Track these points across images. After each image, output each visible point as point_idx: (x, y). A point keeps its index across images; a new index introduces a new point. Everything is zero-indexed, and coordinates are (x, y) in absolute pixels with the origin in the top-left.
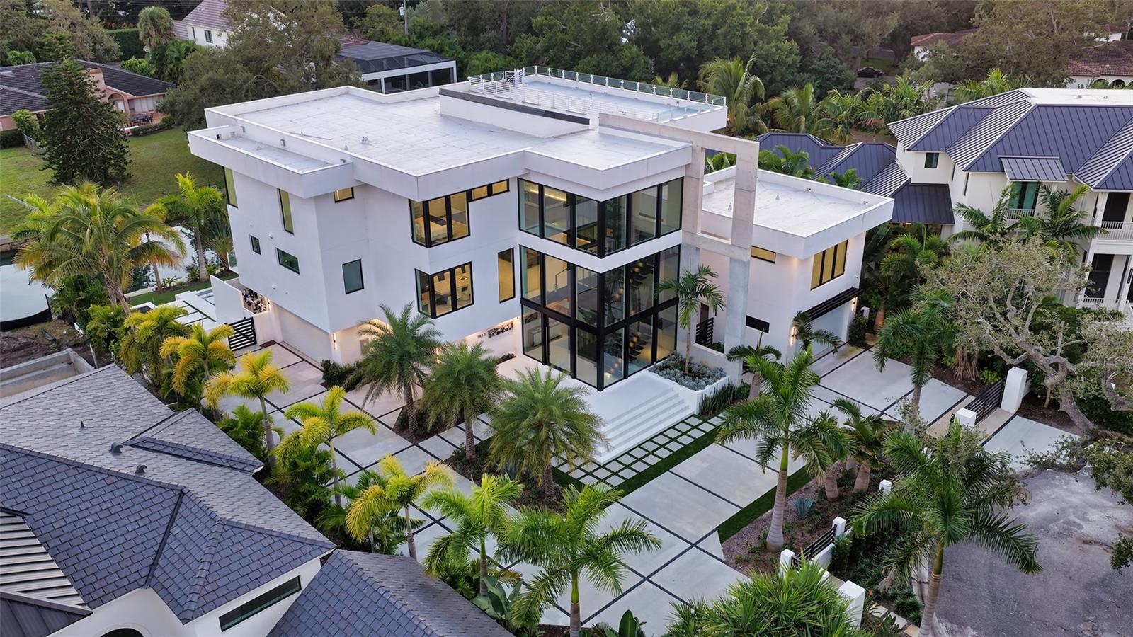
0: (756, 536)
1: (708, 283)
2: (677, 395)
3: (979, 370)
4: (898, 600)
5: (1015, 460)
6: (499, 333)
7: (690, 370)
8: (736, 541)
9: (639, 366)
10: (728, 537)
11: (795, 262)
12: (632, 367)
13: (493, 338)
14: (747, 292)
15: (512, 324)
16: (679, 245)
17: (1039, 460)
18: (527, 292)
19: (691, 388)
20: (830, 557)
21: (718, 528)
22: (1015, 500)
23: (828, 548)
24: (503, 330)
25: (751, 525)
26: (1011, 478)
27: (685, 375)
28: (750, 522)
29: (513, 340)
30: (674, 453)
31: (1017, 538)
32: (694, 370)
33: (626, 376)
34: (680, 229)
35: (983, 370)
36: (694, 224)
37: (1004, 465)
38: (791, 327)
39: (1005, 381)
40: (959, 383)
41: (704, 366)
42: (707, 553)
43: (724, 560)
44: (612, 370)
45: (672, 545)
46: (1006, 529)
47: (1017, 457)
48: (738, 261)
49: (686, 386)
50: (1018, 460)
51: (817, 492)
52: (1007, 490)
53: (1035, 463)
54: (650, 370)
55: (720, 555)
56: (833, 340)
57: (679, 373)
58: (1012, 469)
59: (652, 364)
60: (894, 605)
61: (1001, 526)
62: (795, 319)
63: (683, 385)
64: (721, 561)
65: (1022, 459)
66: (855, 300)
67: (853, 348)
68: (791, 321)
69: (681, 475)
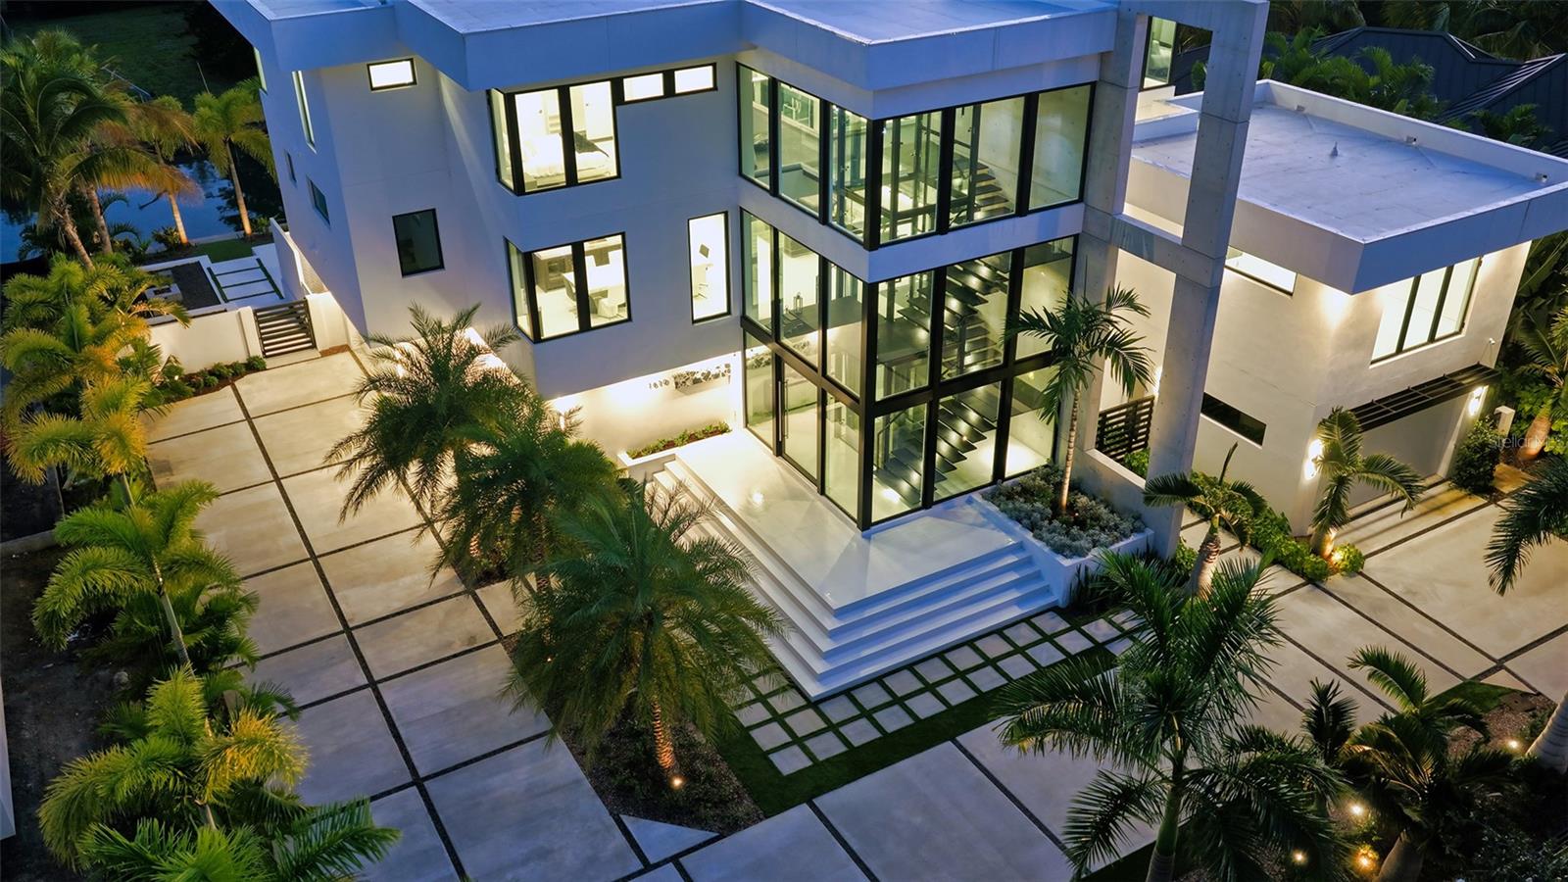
6: (696, 381)
13: (683, 392)
15: (726, 367)
16: (1076, 237)
19: (1058, 550)
24: (707, 376)
27: (1055, 517)
29: (726, 400)
30: (981, 697)
33: (927, 502)
34: (1081, 200)
36: (1111, 193)
38: (1314, 439)
41: (1103, 501)
48: (1194, 285)
54: (984, 497)
56: (1405, 483)
57: (1039, 510)
59: (993, 483)
62: (1325, 422)
63: (1042, 539)
66: (1482, 389)
67: (1462, 492)
69: (977, 756)
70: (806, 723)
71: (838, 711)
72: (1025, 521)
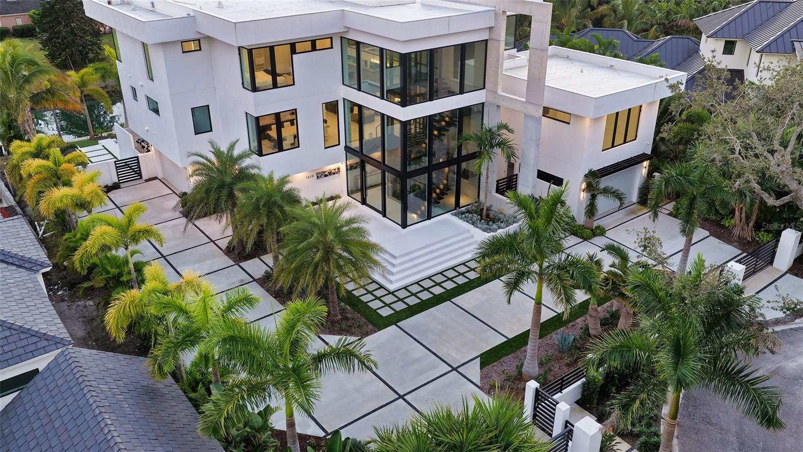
0: (514, 365)
1: (504, 137)
2: (472, 237)
3: (755, 231)
4: (643, 438)
5: (767, 304)
6: (326, 176)
7: (487, 216)
8: (495, 368)
9: (444, 210)
10: (488, 364)
11: (587, 122)
12: (435, 210)
13: (320, 180)
14: (538, 146)
15: (339, 169)
16: (483, 103)
17: (793, 306)
18: (350, 142)
19: (484, 231)
20: (581, 390)
21: (481, 356)
22: (761, 348)
23: (579, 383)
24: (330, 173)
25: (513, 355)
26: (759, 324)
27: (482, 219)
28: (513, 352)
29: (339, 184)
30: (459, 286)
31: (759, 389)
32: (491, 215)
33: (429, 217)
34: (484, 88)
35: (760, 231)
36: (496, 84)
37: (752, 309)
38: (582, 183)
39: (779, 241)
40: (735, 241)
41: (501, 213)
42: (465, 377)
43: (479, 385)
44: (419, 212)
45: (434, 367)
46: (747, 379)
47: (769, 302)
48: (531, 117)
49: (480, 228)
50: (770, 305)
51: (582, 329)
52: (754, 336)
53: (788, 309)
54: (452, 214)
55: (477, 380)
56: (619, 196)
57: (476, 217)
58: (762, 315)
59: (455, 209)
60: (638, 442)
61: (741, 375)
62: (586, 176)
63: (478, 227)
64: (476, 385)
65: (775, 305)
66: (646, 163)
67: (643, 207)
68: (581, 177)
69: (460, 305)
70: (389, 299)
71: (402, 294)
72: (470, 221)
